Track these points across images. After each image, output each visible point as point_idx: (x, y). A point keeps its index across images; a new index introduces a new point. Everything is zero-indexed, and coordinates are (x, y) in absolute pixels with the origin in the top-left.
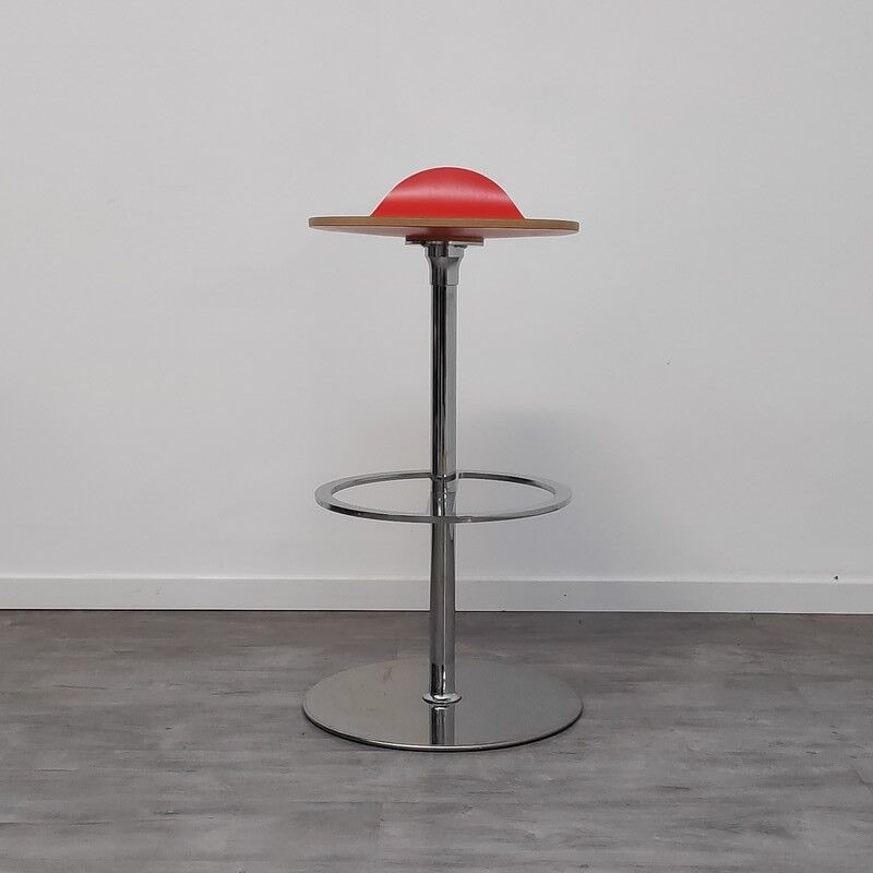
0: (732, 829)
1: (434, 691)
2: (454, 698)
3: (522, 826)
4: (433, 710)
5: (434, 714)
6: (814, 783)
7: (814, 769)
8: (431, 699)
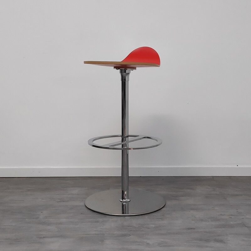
0: (207, 241)
1: (123, 198)
2: (128, 200)
3: (145, 240)
4: (123, 204)
5: (123, 205)
6: (232, 226)
7: (231, 222)
8: (122, 201)
